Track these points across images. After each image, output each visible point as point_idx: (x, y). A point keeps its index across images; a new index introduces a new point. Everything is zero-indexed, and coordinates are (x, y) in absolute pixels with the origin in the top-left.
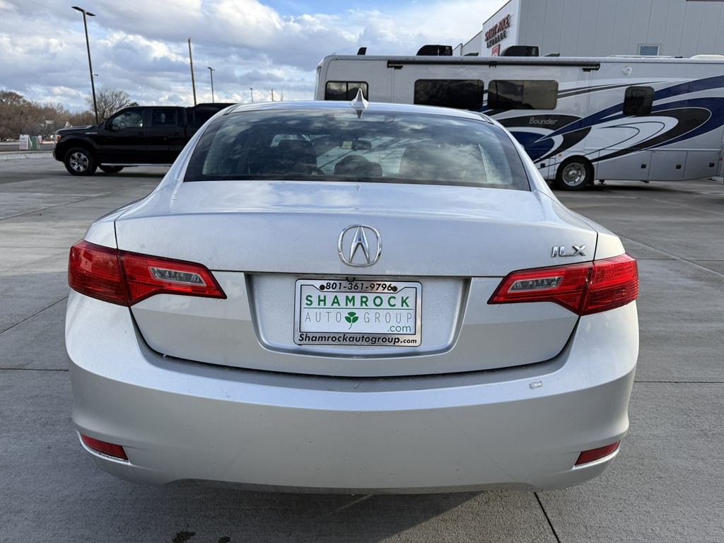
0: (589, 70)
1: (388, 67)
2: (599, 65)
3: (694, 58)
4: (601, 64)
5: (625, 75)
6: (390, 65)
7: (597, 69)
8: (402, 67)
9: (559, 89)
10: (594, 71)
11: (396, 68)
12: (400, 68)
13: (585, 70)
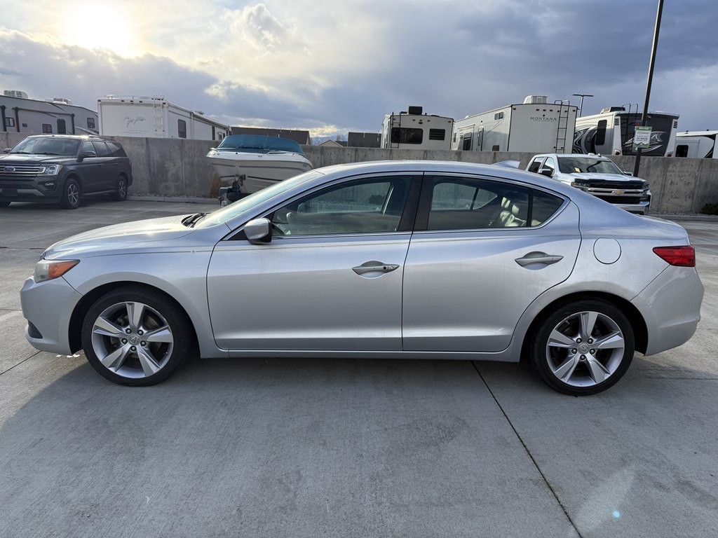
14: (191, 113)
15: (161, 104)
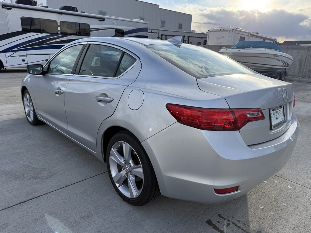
0: (101, 21)
1: (3, 8)
2: (104, 19)
3: (134, 20)
4: (105, 19)
5: (114, 24)
6: (4, 7)
7: (104, 21)
8: (12, 9)
9: (91, 28)
10: (103, 21)
11: (8, 9)
12: (10, 9)
13: (99, 20)
14: (249, 33)
15: (232, 30)
